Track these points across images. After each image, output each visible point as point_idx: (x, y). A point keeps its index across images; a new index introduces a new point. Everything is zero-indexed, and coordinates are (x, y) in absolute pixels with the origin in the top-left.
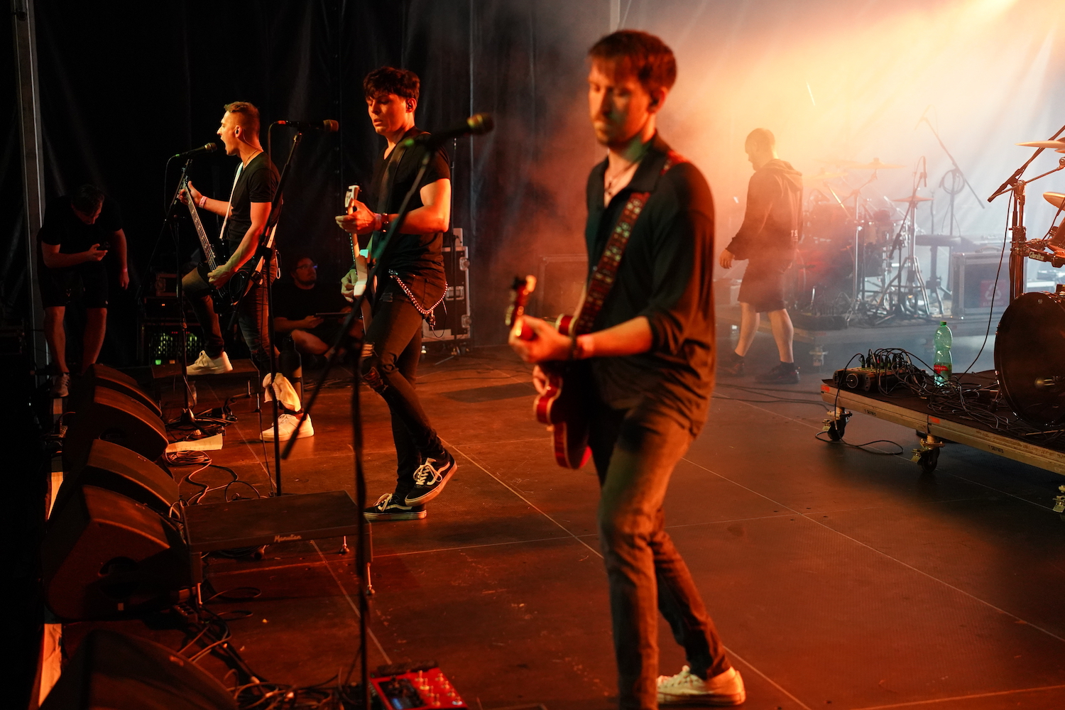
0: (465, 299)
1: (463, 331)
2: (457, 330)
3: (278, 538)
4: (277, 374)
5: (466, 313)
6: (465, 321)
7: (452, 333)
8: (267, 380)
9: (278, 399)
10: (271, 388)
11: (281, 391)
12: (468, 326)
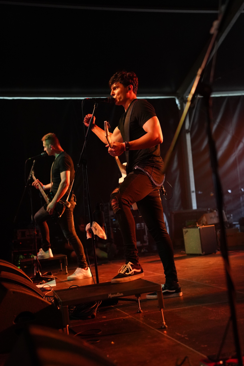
0: (145, 229)
1: (145, 242)
2: (143, 241)
3: (110, 296)
4: (93, 222)
5: (145, 234)
6: (146, 237)
7: (141, 243)
8: (88, 226)
9: (95, 234)
10: (90, 231)
11: (96, 230)
12: (147, 241)
